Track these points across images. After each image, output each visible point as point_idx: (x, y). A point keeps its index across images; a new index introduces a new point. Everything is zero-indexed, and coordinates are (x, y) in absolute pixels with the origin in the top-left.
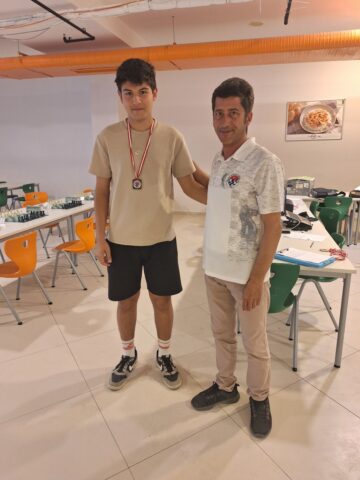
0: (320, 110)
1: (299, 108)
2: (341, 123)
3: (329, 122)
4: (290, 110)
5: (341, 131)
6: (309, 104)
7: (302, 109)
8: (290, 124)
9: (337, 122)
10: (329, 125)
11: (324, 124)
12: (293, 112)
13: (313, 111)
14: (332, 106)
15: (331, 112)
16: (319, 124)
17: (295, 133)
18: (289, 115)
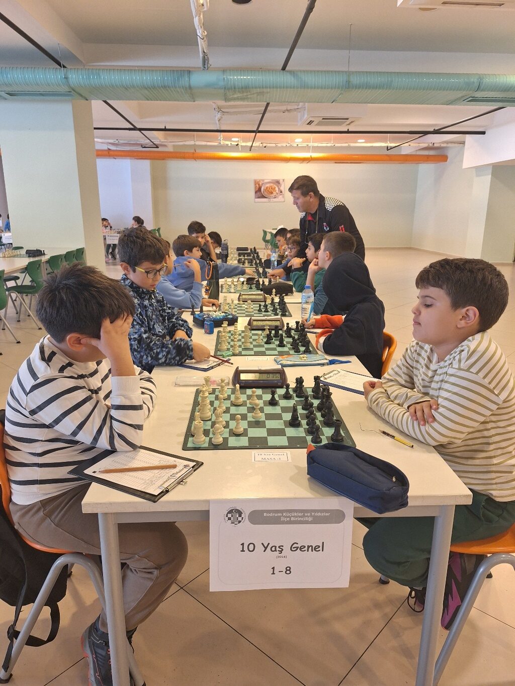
0: (272, 184)
1: (261, 183)
2: (283, 193)
3: (277, 191)
4: (255, 185)
5: (283, 197)
6: (266, 181)
8: (256, 192)
9: (281, 192)
10: (277, 194)
11: (275, 193)
12: (257, 185)
13: (268, 185)
14: (278, 182)
15: (278, 187)
16: (272, 193)
17: (259, 198)
18: (256, 187)
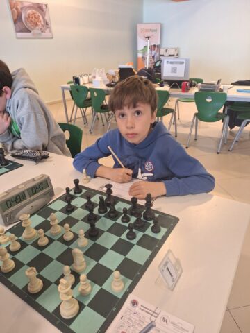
0: (34, 11)
1: (19, 7)
2: (49, 25)
3: (42, 23)
4: (11, 9)
6: (25, 4)
7: (22, 8)
8: (15, 22)
10: (43, 26)
11: (40, 26)
13: (30, 12)
14: (40, 8)
15: (42, 15)
16: (37, 24)
17: (21, 31)
18: (13, 13)
